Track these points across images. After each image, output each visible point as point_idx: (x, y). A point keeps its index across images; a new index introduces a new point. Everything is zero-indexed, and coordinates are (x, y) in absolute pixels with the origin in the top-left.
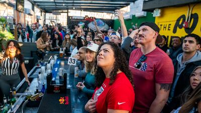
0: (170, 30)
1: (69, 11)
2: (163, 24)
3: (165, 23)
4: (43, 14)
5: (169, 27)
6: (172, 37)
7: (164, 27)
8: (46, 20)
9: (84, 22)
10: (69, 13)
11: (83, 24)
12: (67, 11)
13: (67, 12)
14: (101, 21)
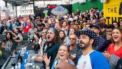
0: (116, 12)
1: (35, 2)
2: (110, 7)
3: (112, 7)
4: (14, 7)
5: (115, 10)
6: (119, 18)
7: (111, 10)
8: (17, 12)
9: (47, 10)
10: (35, 4)
11: (47, 11)
12: (33, 2)
13: (33, 4)
14: (61, 7)
